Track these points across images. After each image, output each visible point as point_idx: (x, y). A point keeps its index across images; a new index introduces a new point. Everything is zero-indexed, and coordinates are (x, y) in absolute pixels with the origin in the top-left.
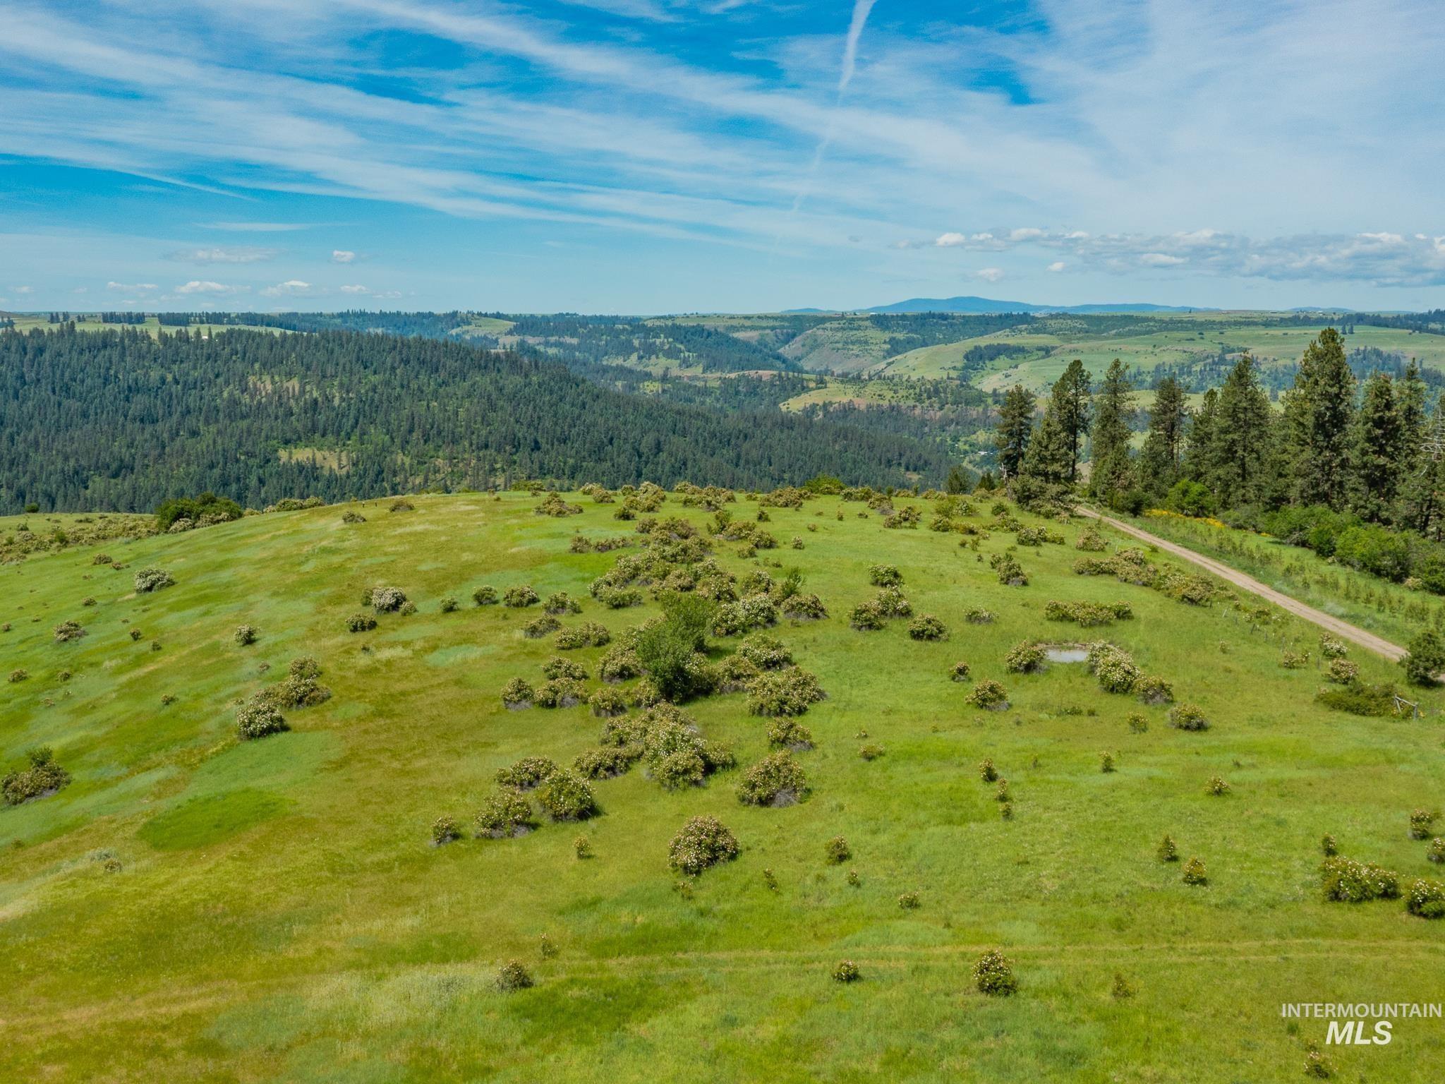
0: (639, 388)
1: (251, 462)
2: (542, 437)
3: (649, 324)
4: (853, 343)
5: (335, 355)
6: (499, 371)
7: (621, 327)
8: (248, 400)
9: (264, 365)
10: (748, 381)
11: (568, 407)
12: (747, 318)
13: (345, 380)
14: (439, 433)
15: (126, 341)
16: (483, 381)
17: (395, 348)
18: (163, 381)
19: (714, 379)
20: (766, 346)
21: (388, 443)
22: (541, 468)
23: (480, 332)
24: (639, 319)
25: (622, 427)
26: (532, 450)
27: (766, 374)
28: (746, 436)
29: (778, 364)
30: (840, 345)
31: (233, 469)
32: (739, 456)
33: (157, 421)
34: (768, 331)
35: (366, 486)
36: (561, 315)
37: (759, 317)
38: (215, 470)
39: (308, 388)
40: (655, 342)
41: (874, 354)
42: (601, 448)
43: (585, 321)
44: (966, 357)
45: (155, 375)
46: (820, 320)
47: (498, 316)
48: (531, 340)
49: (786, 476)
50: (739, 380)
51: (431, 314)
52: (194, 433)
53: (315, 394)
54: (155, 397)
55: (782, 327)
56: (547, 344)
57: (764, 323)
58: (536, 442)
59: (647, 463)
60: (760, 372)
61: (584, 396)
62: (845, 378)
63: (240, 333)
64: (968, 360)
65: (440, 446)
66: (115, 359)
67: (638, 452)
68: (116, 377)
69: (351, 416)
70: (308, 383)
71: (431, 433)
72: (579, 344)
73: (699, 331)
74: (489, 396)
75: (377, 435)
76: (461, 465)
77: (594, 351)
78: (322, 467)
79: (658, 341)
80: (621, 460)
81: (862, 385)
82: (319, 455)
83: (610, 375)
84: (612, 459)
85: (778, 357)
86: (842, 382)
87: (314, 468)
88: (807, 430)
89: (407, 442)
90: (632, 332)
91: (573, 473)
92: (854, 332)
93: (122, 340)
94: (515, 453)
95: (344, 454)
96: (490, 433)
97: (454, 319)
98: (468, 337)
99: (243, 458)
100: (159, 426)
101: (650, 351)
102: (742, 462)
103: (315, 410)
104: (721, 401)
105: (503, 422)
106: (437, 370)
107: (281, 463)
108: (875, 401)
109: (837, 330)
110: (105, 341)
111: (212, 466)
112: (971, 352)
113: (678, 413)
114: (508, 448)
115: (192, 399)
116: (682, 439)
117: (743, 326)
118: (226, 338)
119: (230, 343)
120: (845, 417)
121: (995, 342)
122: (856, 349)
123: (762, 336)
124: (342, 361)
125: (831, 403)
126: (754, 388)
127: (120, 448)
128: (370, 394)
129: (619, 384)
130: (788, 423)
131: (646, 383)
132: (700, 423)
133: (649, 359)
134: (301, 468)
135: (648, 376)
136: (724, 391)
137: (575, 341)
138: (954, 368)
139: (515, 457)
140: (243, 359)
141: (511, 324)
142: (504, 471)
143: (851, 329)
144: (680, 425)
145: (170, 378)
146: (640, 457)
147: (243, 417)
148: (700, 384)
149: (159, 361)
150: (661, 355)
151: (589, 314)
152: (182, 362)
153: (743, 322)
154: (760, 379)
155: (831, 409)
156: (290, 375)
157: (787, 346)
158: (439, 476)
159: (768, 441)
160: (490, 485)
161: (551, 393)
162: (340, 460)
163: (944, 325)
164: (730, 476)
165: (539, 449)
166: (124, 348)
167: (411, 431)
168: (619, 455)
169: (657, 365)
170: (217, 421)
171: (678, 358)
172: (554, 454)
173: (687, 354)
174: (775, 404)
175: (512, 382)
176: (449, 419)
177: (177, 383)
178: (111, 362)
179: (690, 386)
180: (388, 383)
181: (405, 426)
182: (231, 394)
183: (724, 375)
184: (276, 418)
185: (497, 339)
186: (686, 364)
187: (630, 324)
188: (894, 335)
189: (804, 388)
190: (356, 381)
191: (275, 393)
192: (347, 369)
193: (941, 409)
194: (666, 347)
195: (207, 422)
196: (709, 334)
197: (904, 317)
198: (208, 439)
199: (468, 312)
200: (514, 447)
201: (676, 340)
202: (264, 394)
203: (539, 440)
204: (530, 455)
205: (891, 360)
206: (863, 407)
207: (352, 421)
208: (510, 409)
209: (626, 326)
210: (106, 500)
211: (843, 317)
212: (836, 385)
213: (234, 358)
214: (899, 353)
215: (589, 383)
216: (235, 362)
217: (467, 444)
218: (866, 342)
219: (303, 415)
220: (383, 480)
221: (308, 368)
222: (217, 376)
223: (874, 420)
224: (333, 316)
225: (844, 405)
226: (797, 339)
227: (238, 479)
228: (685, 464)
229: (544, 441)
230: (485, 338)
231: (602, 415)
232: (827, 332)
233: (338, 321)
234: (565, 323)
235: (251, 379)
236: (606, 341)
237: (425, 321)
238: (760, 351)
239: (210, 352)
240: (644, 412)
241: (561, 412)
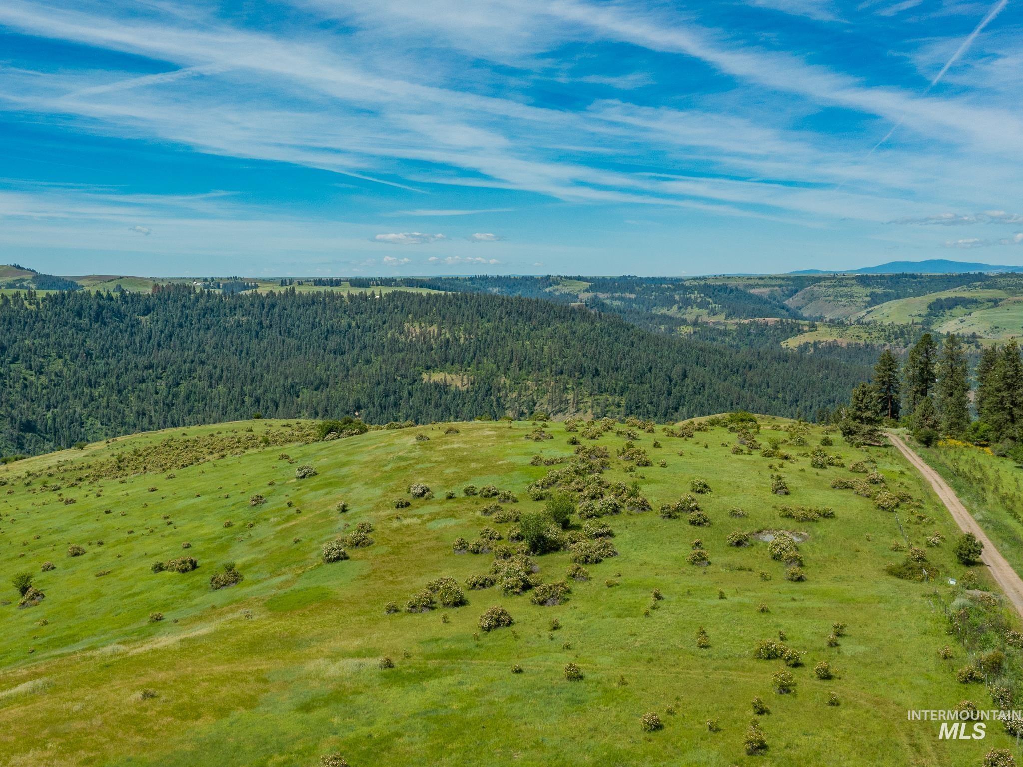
0: (677, 330)
1: (404, 381)
2: (601, 367)
3: (687, 283)
4: (841, 296)
5: (462, 309)
6: (574, 319)
7: (666, 286)
8: (403, 339)
9: (415, 315)
10: (757, 325)
11: (621, 345)
12: (761, 278)
13: (468, 326)
14: (530, 363)
15: (327, 299)
16: (562, 327)
17: (502, 304)
18: (350, 326)
19: (732, 324)
20: (774, 299)
21: (495, 370)
22: (599, 388)
23: (566, 290)
24: (678, 280)
25: (659, 361)
26: (594, 375)
27: (771, 320)
28: (750, 367)
29: (783, 312)
30: (831, 298)
31: (392, 386)
32: (745, 381)
33: (345, 352)
34: (777, 288)
35: (479, 398)
36: (625, 276)
37: (770, 278)
38: (380, 387)
39: (443, 331)
40: (690, 297)
41: (858, 304)
42: (643, 374)
43: (641, 281)
44: (929, 307)
45: (344, 322)
46: (817, 280)
47: (580, 278)
48: (601, 296)
49: (780, 396)
50: (751, 324)
51: (532, 278)
52: (368, 361)
53: (448, 336)
54: (344, 337)
55: (788, 285)
56: (613, 298)
57: (774, 282)
58: (597, 370)
59: (676, 385)
60: (767, 319)
61: (633, 337)
62: (833, 323)
63: (401, 293)
64: (931, 309)
65: (530, 372)
66: (320, 311)
67: (670, 377)
68: (320, 323)
69: (471, 350)
70: (444, 328)
71: (524, 363)
72: (636, 298)
73: (724, 288)
74: (566, 337)
75: (488, 364)
76: (544, 385)
77: (646, 303)
78: (450, 385)
79: (693, 296)
80: (656, 383)
81: (844, 328)
82: (448, 377)
83: (656, 320)
84: (650, 382)
85: (783, 307)
86: (829, 326)
87: (445, 386)
88: (798, 362)
89: (508, 369)
90: (675, 290)
91: (622, 392)
92: (843, 288)
93: (324, 299)
94: (582, 378)
95: (465, 377)
96: (565, 363)
97: (548, 280)
98: (557, 293)
99: (398, 378)
100: (346, 356)
101: (687, 303)
102: (747, 385)
103: (447, 347)
104: (737, 340)
105: (575, 356)
106: (530, 319)
107: (424, 382)
108: (854, 341)
109: (829, 287)
110: (313, 300)
111: (378, 384)
112: (934, 303)
113: (701, 349)
114: (577, 374)
115: (367, 339)
116: (703, 368)
117: (758, 284)
118: (391, 297)
119: (393, 301)
120: (830, 352)
121: (953, 295)
122: (844, 301)
123: (772, 291)
124: (466, 313)
125: (820, 342)
126: (762, 330)
127: (320, 371)
128: (484, 335)
129: (663, 327)
130: (784, 357)
131: (682, 327)
132: (717, 357)
133: (686, 309)
134: (436, 385)
135: (684, 322)
136: (740, 333)
137: (633, 296)
138: (920, 315)
139: (582, 380)
140: (402, 311)
141: (589, 284)
142: (573, 390)
143: (841, 286)
144: (701, 359)
145: (354, 324)
146: (671, 381)
147: (400, 351)
148: (722, 327)
149: (347, 313)
150: (695, 306)
151: (644, 275)
152: (362, 313)
153: (757, 281)
154: (766, 324)
155: (820, 346)
156: (431, 323)
157: (791, 299)
158: (529, 393)
159: (767, 370)
160: (564, 399)
161: (610, 335)
162: (462, 380)
163: (913, 282)
164: (737, 395)
165: (599, 375)
166: (325, 304)
167: (511, 361)
168: (655, 380)
169: (691, 313)
170: (383, 353)
171: (707, 308)
172: (609, 378)
173: (714, 305)
174: (778, 342)
175: (582, 327)
176: (537, 353)
177: (358, 327)
178: (316, 314)
179: (714, 329)
180: (497, 328)
181: (507, 358)
182: (392, 335)
183: (739, 321)
184: (421, 352)
185: (578, 295)
186: (713, 312)
187: (672, 284)
188: (874, 290)
189: (799, 331)
190: (475, 326)
191: (421, 334)
192: (470, 318)
193: (905, 346)
194: (699, 300)
195: (376, 354)
196: (732, 291)
197: (882, 277)
198: (377, 365)
199: (558, 276)
200: (581, 373)
201: (706, 295)
202: (414, 335)
203: (599, 369)
204: (592, 379)
205: (870, 309)
206: (844, 345)
207: (471, 354)
208: (579, 346)
209: (670, 286)
210: (310, 406)
211: (834, 277)
212: (825, 328)
213: (396, 310)
214: (877, 304)
215: (637, 328)
216: (396, 313)
217: (548, 370)
218: (852, 296)
219: (439, 350)
220: (491, 395)
221: (444, 318)
222: (384, 323)
223: (853, 354)
224: (465, 279)
225: (830, 343)
226: (798, 293)
227: (395, 393)
228: (703, 387)
229: (602, 369)
230: (570, 294)
231: (645, 351)
232: (821, 288)
233: (468, 283)
234: (627, 283)
235: (406, 325)
236: (655, 296)
237: (528, 282)
238: (770, 303)
239: (380, 307)
240: (676, 349)
241: (615, 349)
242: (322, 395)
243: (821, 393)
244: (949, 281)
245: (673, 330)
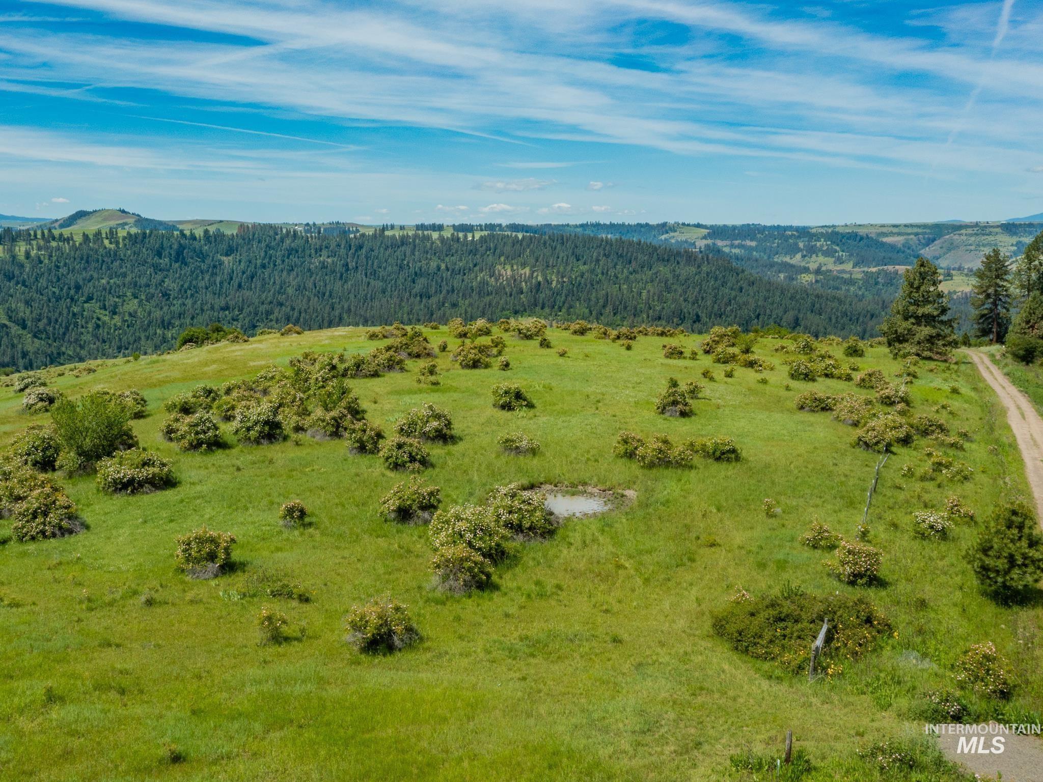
0: (797, 279)
2: (702, 313)
3: (814, 231)
4: (983, 245)
5: (557, 251)
6: (678, 263)
7: (790, 233)
8: (494, 283)
9: (507, 258)
10: (886, 273)
11: (727, 290)
13: (562, 269)
14: (625, 308)
15: (417, 241)
16: (664, 270)
17: (601, 245)
18: (439, 268)
19: (858, 273)
20: (909, 248)
21: (588, 315)
23: (682, 238)
24: (804, 228)
25: (769, 306)
26: (694, 322)
27: (901, 269)
28: (872, 316)
30: (973, 248)
33: (431, 296)
34: (912, 236)
37: (905, 226)
39: (535, 274)
40: (816, 245)
45: (433, 264)
46: (956, 227)
47: (698, 226)
48: (720, 243)
50: (879, 273)
51: (647, 225)
52: (454, 305)
53: (540, 278)
54: (432, 280)
55: (924, 233)
56: (732, 246)
57: (909, 230)
58: (698, 316)
60: (897, 267)
61: (742, 282)
62: (969, 273)
65: (625, 318)
68: (408, 265)
69: (563, 295)
70: (537, 270)
71: (619, 308)
72: (757, 246)
73: (853, 236)
74: (667, 281)
77: (768, 251)
79: (818, 244)
86: (967, 275)
89: (601, 314)
90: (799, 237)
92: (986, 237)
94: (681, 324)
95: (554, 322)
96: (663, 308)
97: (664, 228)
98: (673, 241)
100: (431, 300)
101: (812, 251)
103: (538, 290)
104: (863, 290)
105: (674, 300)
106: (630, 262)
109: (971, 235)
110: (403, 241)
113: (817, 296)
114: (675, 320)
115: (456, 282)
116: (818, 317)
117: (892, 233)
118: (484, 240)
119: (487, 242)
123: (907, 240)
124: (561, 255)
125: (955, 292)
128: (579, 279)
129: (782, 276)
131: (803, 275)
132: (836, 304)
133: (811, 257)
135: (806, 270)
136: (866, 282)
137: (754, 244)
140: (494, 254)
141: (705, 231)
143: (983, 235)
144: (817, 306)
145: (443, 266)
147: (489, 294)
148: (846, 276)
149: (437, 255)
150: (820, 254)
151: (769, 224)
152: (452, 255)
153: (891, 229)
154: (896, 272)
155: (955, 297)
156: (524, 265)
157: (927, 248)
161: (716, 279)
165: (699, 321)
167: (604, 306)
169: (815, 262)
170: (470, 297)
171: (833, 257)
173: (841, 253)
175: (686, 271)
176: (633, 298)
177: (448, 270)
178: (405, 255)
179: (838, 278)
180: (592, 271)
181: (601, 301)
182: (483, 278)
183: (866, 269)
184: (511, 295)
185: (695, 242)
186: (840, 261)
187: (798, 232)
188: (1019, 239)
190: (569, 268)
191: (512, 277)
192: (565, 261)
194: (825, 248)
195: (464, 298)
196: (862, 239)
199: (675, 223)
200: (683, 319)
201: (833, 243)
202: (505, 278)
203: (700, 314)
204: (694, 325)
205: (1015, 259)
207: (563, 298)
208: (680, 291)
209: (795, 234)
211: (977, 225)
212: (961, 278)
213: (488, 253)
216: (488, 255)
217: (645, 316)
219: (529, 293)
221: (537, 261)
222: (475, 265)
224: (576, 226)
225: (965, 294)
226: (936, 242)
229: (704, 315)
230: (686, 242)
232: (962, 237)
233: (579, 230)
234: (749, 231)
235: (499, 267)
236: (778, 244)
237: (642, 229)
238: (904, 252)
239: (473, 249)
240: (789, 295)
241: (721, 293)
245: (793, 279)
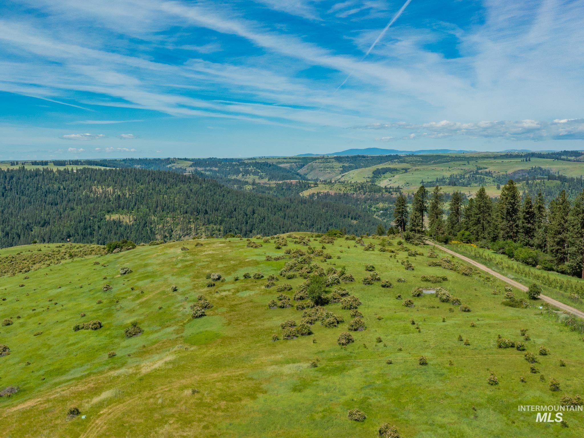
0: (243, 188)
1: (95, 220)
3: (246, 162)
4: (328, 168)
5: (126, 178)
6: (190, 182)
7: (235, 163)
8: (92, 196)
9: (98, 182)
10: (287, 184)
11: (218, 196)
12: (285, 158)
13: (131, 187)
14: (168, 208)
15: (45, 173)
16: (185, 187)
17: (149, 174)
18: (59, 189)
19: (273, 183)
20: (293, 170)
21: (148, 212)
22: (208, 221)
23: (179, 166)
24: (241, 160)
25: (239, 204)
26: (205, 214)
27: (294, 181)
28: (288, 207)
29: (298, 177)
30: (322, 169)
31: (88, 223)
32: (285, 215)
33: (58, 204)
34: (293, 164)
35: (140, 229)
36: (210, 158)
37: (290, 158)
38: (81, 223)
39: (116, 190)
40: (248, 169)
41: (336, 172)
42: (232, 212)
43: (220, 161)
44: (373, 173)
45: (56, 186)
46: (314, 159)
47: (186, 159)
48: (199, 169)
49: (304, 222)
50: (283, 184)
51: (159, 159)
52: (72, 209)
53: (119, 193)
54: (57, 195)
55: (299, 162)
56: (205, 170)
57: (292, 161)
58: (206, 211)
59: (249, 218)
60: (292, 181)
61: (223, 192)
62: (325, 182)
63: (89, 169)
64: (374, 174)
65: (169, 213)
66: (41, 180)
67: (246, 214)
68: (41, 187)
69: (133, 201)
70: (116, 188)
71: (165, 208)
72: (218, 170)
73: (266, 164)
74: (187, 193)
75: (144, 209)
76: (177, 220)
77: (224, 173)
78: (123, 221)
79: (250, 169)
80: (239, 217)
81: (332, 185)
82: (121, 217)
83: (232, 182)
84: (236, 217)
85: (298, 174)
86: (324, 184)
87: (120, 222)
88: (312, 204)
89: (156, 211)
90: (240, 165)
91: (221, 223)
92: (328, 164)
93: (43, 173)
94: (198, 215)
95: (131, 216)
96: (188, 207)
97: (168, 161)
98: (174, 168)
99: (92, 218)
100: (59, 206)
101: (247, 172)
102: (287, 217)
103: (119, 199)
104: (276, 193)
105: (193, 203)
106: (166, 183)
107: (107, 220)
108: (338, 192)
109: (321, 163)
110: (37, 173)
111: (80, 222)
112: (375, 171)
113: (261, 198)
114: (195, 213)
115: (71, 195)
116: (263, 208)
117: (283, 162)
118: (84, 171)
119: (85, 173)
120: (326, 198)
121: (385, 167)
122: (329, 170)
123: (291, 165)
124: (129, 180)
125: (320, 193)
126: (289, 187)
127: (44, 215)
128: (141, 193)
129: (235, 186)
130: (303, 201)
131: (246, 186)
132: (269, 202)
133: (247, 176)
134: (115, 222)
135: (247, 183)
136: (277, 188)
137: (217, 169)
138: (369, 177)
139: (198, 217)
140: (90, 180)
141: (191, 163)
142: (194, 222)
143: (327, 162)
144: (261, 203)
145: (62, 187)
146: (247, 216)
147: (91, 202)
148: (268, 186)
149: (58, 181)
150: (251, 174)
151: (221, 158)
152: (66, 181)
153: (283, 160)
154: (291, 183)
155: (320, 195)
156: (109, 186)
157: (301, 170)
158: (168, 225)
159: (297, 209)
160: (189, 228)
161: (211, 191)
162: (130, 219)
163: (364, 160)
164: (282, 223)
165: (207, 213)
166: (44, 176)
167: (157, 207)
168: (238, 216)
169: (250, 178)
170: (81, 204)
171: (258, 175)
172: (213, 215)
173: (261, 174)
174: (298, 193)
175: (195, 187)
176: (172, 202)
177: (65, 189)
178: (39, 182)
179: (264, 187)
180: (147, 188)
181: (155, 205)
182: (86, 194)
183: (277, 182)
184: (104, 203)
185: (186, 169)
186: (261, 177)
187: (238, 162)
188: (344, 164)
189: (309, 187)
190: (135, 187)
191: (103, 193)
192: (131, 183)
193: (364, 194)
194: (253, 171)
195: (77, 205)
196: (270, 165)
197: (348, 157)
198: (78, 211)
199: (174, 158)
200: (197, 212)
201: (257, 168)
202: (99, 193)
203: (207, 210)
204: (204, 216)
205: (343, 175)
206: (333, 194)
207: (134, 203)
208: (195, 198)
209: (237, 163)
210: (40, 236)
211: (323, 158)
212: (322, 185)
213: (86, 179)
214: (346, 172)
215: (225, 187)
216: (87, 180)
217: (179, 212)
218: (333, 168)
219: (115, 201)
220: (146, 226)
221: (116, 183)
222: (80, 186)
223: (338, 199)
224: (121, 161)
225: (325, 193)
226: (305, 167)
227: (90, 227)
228: (264, 218)
229: (209, 210)
230: (181, 168)
231: (231, 200)
232: (317, 164)
233: (123, 163)
234: (212, 162)
235: (94, 188)
236: (229, 168)
237: (157, 162)
238: (291, 172)
239: (78, 177)
240: (248, 198)
241: (215, 198)
242: (47, 229)
243: (325, 220)
244: (381, 159)
245: (241, 188)
